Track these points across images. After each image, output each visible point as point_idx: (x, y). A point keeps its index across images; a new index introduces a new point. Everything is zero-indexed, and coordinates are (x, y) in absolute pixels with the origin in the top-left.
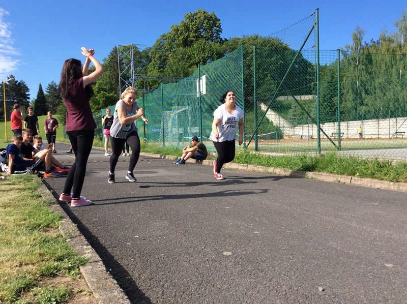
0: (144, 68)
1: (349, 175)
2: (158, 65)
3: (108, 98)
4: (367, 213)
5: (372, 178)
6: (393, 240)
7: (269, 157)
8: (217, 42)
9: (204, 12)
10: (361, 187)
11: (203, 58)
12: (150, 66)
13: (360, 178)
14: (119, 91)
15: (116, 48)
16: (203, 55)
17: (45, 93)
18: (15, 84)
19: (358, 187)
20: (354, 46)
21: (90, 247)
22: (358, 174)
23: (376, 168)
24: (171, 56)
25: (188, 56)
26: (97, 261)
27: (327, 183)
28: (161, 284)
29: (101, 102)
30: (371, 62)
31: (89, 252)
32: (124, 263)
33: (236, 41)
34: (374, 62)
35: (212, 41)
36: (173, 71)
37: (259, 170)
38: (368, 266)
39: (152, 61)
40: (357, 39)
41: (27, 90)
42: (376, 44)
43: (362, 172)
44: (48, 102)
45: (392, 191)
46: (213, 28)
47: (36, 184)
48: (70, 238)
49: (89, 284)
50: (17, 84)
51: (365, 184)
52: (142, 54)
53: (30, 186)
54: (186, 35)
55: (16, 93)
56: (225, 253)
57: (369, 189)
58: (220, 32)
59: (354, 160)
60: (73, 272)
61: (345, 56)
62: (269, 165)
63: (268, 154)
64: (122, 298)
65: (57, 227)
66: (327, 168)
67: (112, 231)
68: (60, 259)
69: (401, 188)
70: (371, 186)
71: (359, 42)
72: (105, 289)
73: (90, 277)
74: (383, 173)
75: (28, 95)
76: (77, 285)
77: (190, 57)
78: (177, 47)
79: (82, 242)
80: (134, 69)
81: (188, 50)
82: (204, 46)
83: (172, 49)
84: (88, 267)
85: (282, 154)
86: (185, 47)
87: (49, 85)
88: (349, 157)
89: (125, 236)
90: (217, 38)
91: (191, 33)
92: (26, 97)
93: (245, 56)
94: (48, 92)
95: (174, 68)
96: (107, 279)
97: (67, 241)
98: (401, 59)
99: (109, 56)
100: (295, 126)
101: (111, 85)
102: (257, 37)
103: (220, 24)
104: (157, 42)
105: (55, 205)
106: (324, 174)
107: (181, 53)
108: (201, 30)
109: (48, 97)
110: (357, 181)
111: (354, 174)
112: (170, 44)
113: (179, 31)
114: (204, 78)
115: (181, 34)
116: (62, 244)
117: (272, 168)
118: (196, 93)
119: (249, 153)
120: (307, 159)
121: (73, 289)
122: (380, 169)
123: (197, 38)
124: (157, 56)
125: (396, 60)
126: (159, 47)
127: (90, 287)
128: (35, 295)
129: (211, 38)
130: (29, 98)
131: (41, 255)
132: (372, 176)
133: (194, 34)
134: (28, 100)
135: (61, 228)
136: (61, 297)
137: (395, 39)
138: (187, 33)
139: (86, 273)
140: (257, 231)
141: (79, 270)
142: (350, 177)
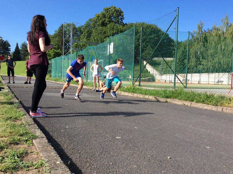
0: (78, 37)
1: (190, 101)
2: (86, 36)
3: (56, 53)
4: (198, 121)
5: (203, 103)
6: (212, 135)
7: (146, 90)
8: (121, 25)
9: (115, 8)
10: (196, 108)
11: (112, 33)
12: (82, 36)
13: (196, 103)
14: (63, 49)
15: (63, 25)
16: (112, 32)
17: (20, 48)
18: (2, 42)
19: (195, 108)
20: (198, 32)
21: (39, 130)
22: (195, 101)
23: (205, 98)
24: (94, 31)
25: (104, 32)
26: (43, 137)
27: (178, 105)
28: (79, 151)
29: (52, 55)
30: (207, 41)
31: (38, 133)
32: (58, 140)
33: (132, 25)
34: (208, 41)
35: (118, 24)
36: (95, 40)
37: (140, 96)
38: (196, 148)
39: (83, 33)
40: (200, 28)
41: (10, 46)
42: (210, 31)
43: (197, 100)
44: (21, 53)
45: (213, 111)
46: (119, 16)
47: (10, 97)
48: (28, 125)
49: (37, 148)
50: (4, 42)
51: (199, 107)
52: (78, 29)
53: (7, 98)
54: (103, 20)
55: (3, 47)
56: (117, 137)
57: (201, 109)
58: (123, 19)
59: (194, 93)
60: (28, 142)
61: (193, 37)
62: (146, 94)
63: (146, 88)
64: (56, 156)
65: (21, 119)
66: (178, 96)
67: (53, 124)
68: (21, 135)
69: (218, 109)
70: (202, 108)
71: (200, 30)
72: (47, 151)
73: (38, 145)
74: (209, 101)
75: (10, 49)
76: (31, 149)
77: (105, 33)
78: (98, 26)
79: (35, 127)
80: (73, 37)
81: (104, 28)
82: (113, 27)
83: (95, 27)
84: (38, 140)
85: (154, 89)
86: (102, 26)
87: (23, 44)
88: (190, 91)
89: (61, 127)
90: (121, 22)
91: (106, 19)
92: (8, 50)
93: (136, 33)
94: (21, 48)
95: (95, 38)
96: (48, 146)
97: (27, 126)
98: (223, 41)
99: (58, 29)
100: (162, 75)
101: (59, 46)
102: (144, 23)
103: (123, 14)
104: (87, 23)
105: (21, 108)
106: (176, 100)
107: (100, 30)
108: (112, 17)
109: (21, 50)
110: (194, 105)
111: (193, 101)
112: (94, 24)
113: (99, 17)
114: (112, 44)
115: (101, 19)
116: (23, 128)
117: (148, 96)
118: (107, 52)
119: (135, 87)
120: (168, 91)
121: (28, 151)
122: (208, 99)
123: (110, 22)
124: (86, 30)
125: (221, 41)
126: (88, 25)
127: (38, 150)
128: (5, 153)
129: (118, 22)
130: (10, 51)
131: (10, 133)
132: (203, 102)
133: (108, 20)
134: (9, 52)
135: (23, 120)
136: (21, 154)
137: (221, 29)
138: (104, 19)
139: (36, 143)
140: (136, 127)
141: (32, 141)
142: (191, 102)
